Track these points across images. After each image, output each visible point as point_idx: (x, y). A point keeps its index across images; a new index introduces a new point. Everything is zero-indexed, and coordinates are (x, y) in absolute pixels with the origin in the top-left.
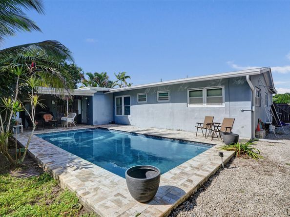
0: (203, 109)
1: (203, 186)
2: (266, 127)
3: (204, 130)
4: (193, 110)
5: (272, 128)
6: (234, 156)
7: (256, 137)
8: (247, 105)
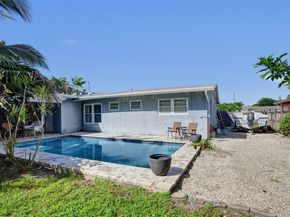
0: (172, 116)
1: (190, 166)
2: (215, 130)
3: (174, 134)
4: (163, 117)
5: (219, 130)
6: (201, 149)
7: (210, 137)
8: (204, 113)
